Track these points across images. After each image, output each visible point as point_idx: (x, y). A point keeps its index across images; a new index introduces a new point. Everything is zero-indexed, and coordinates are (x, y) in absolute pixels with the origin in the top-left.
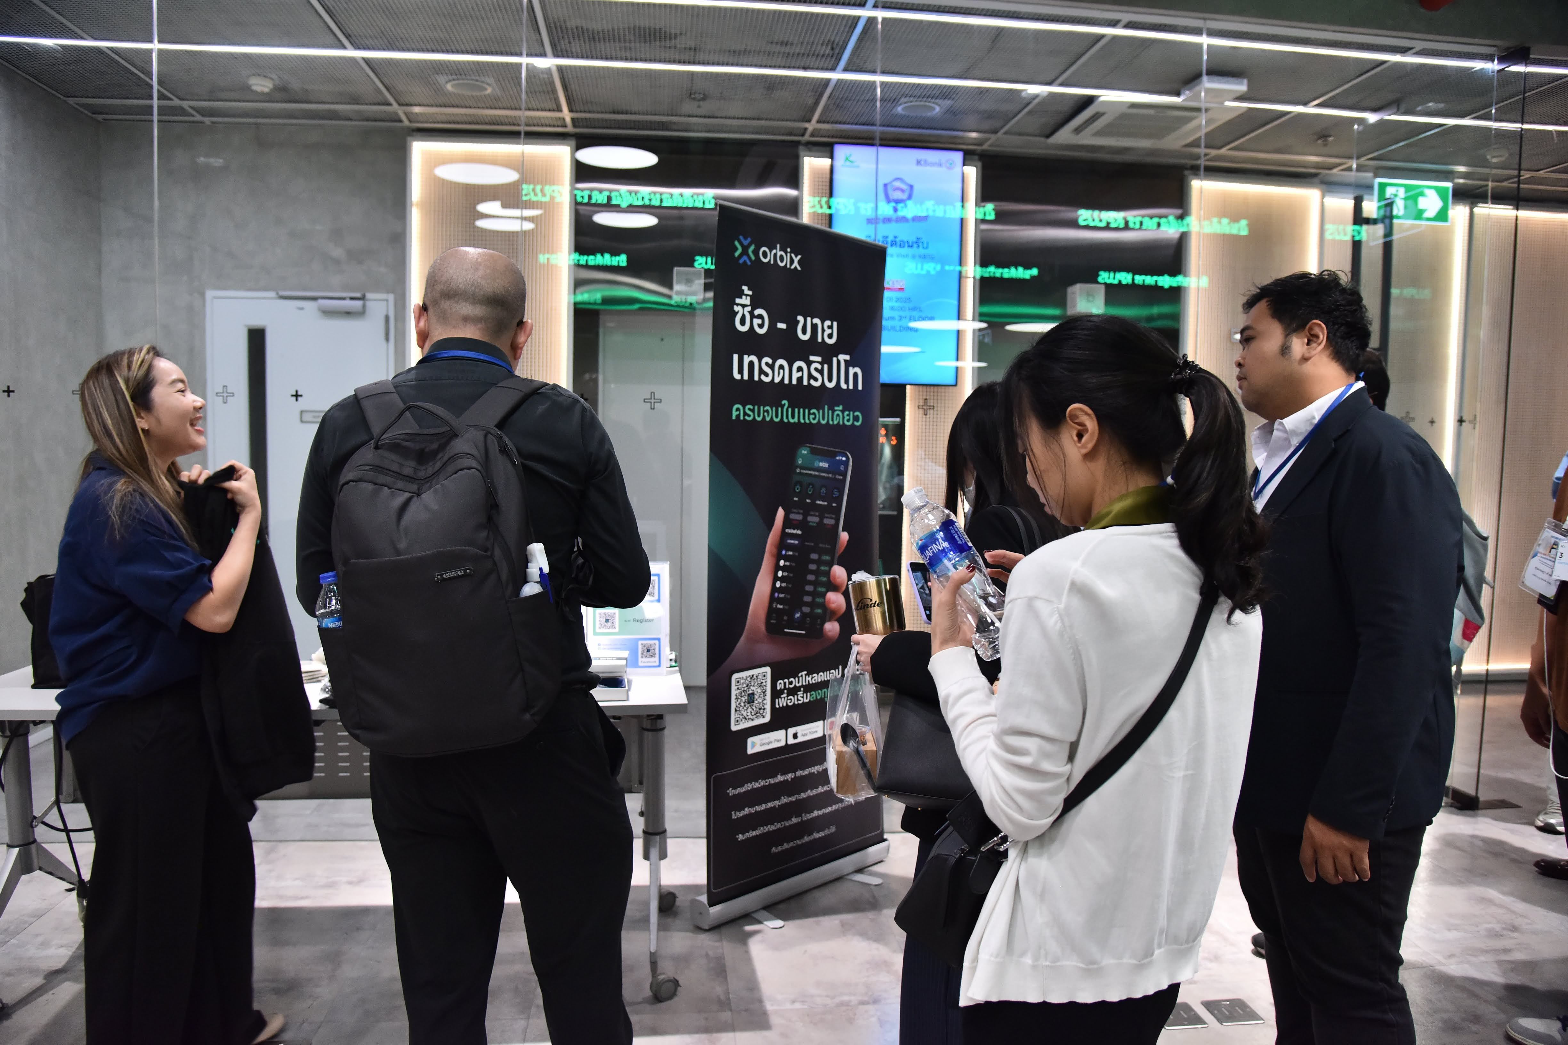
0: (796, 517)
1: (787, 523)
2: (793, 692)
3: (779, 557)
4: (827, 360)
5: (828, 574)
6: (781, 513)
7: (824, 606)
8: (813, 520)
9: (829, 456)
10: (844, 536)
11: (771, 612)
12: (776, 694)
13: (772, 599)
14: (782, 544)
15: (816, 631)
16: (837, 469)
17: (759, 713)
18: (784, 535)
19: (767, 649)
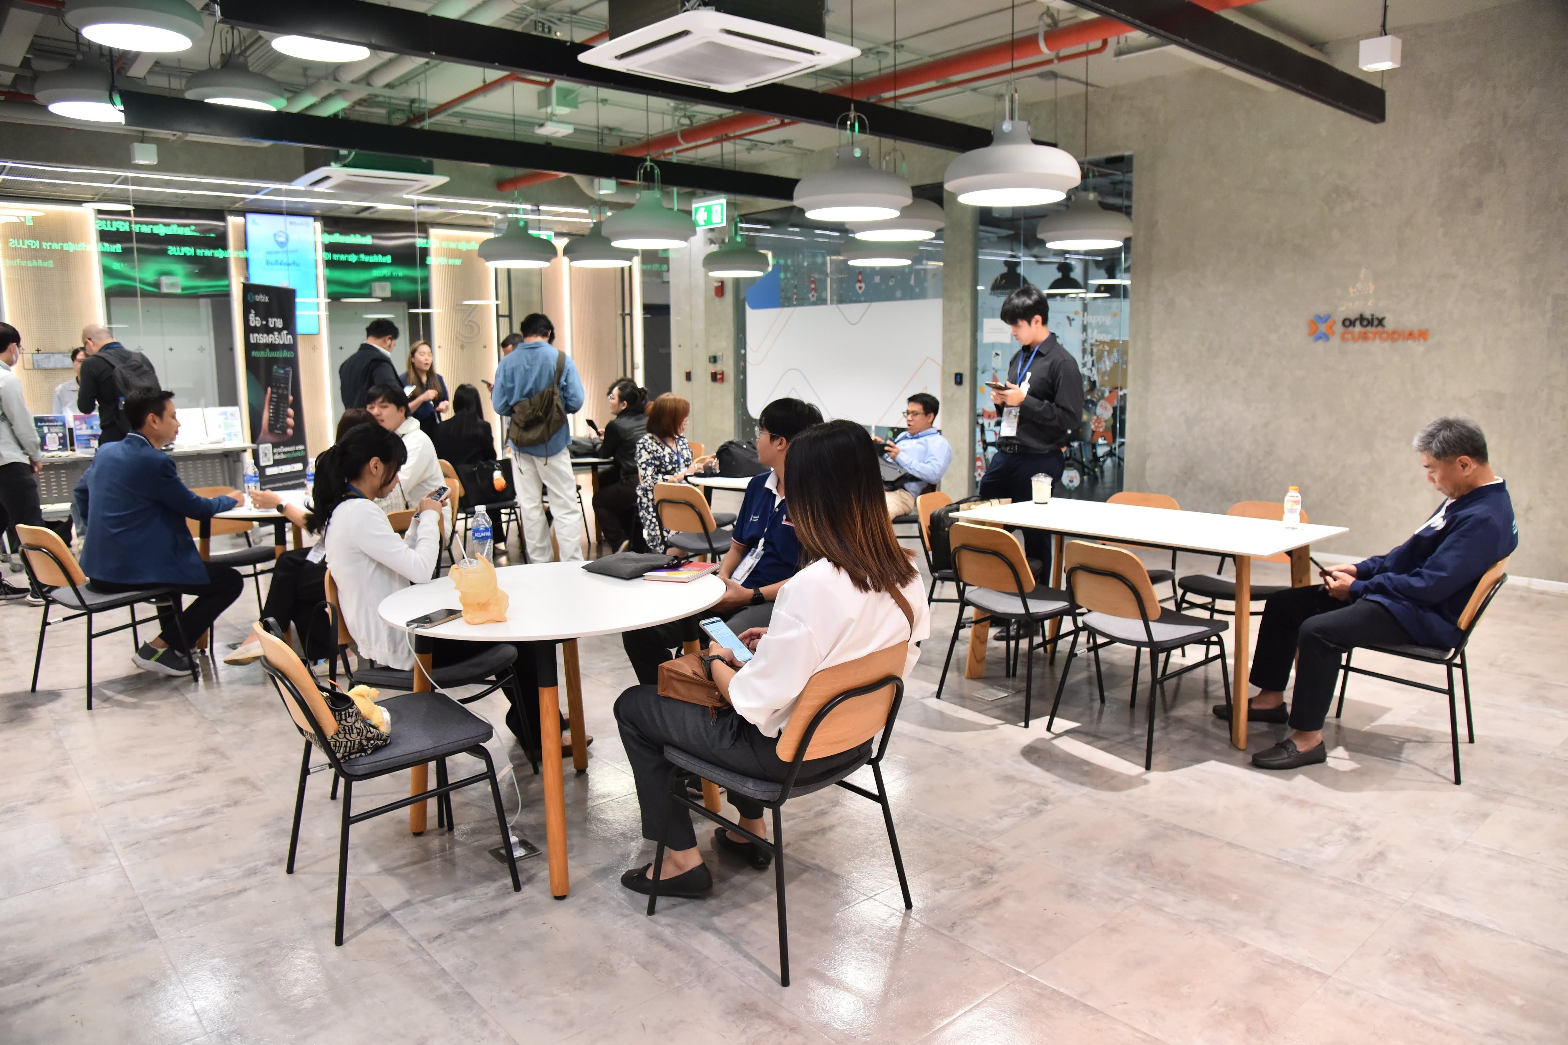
0: (274, 390)
1: (272, 393)
2: (279, 453)
3: (270, 404)
4: (280, 334)
5: (286, 411)
6: (269, 389)
7: (286, 423)
8: (280, 391)
9: (284, 368)
10: (291, 398)
11: (270, 425)
12: (274, 454)
13: (270, 420)
14: (271, 400)
15: (284, 432)
16: (286, 373)
17: (269, 460)
18: (271, 398)
19: (269, 437)
